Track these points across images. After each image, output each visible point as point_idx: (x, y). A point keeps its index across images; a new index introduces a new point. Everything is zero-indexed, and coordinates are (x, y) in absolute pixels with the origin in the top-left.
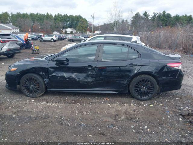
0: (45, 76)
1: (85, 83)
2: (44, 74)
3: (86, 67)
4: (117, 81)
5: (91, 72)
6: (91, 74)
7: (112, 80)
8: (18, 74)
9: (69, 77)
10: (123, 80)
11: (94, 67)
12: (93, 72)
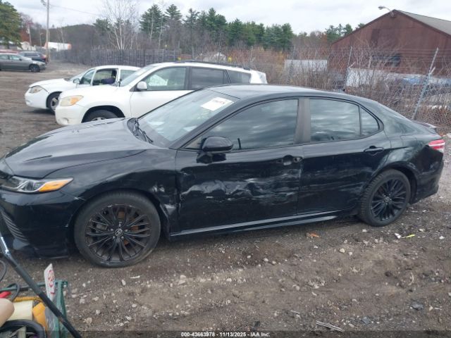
0: (166, 196)
1: (273, 204)
2: (162, 190)
3: (279, 160)
4: (343, 190)
5: (289, 173)
6: (289, 179)
7: (333, 188)
8: (76, 198)
9: (234, 193)
10: (354, 186)
11: (298, 159)
12: (294, 173)
